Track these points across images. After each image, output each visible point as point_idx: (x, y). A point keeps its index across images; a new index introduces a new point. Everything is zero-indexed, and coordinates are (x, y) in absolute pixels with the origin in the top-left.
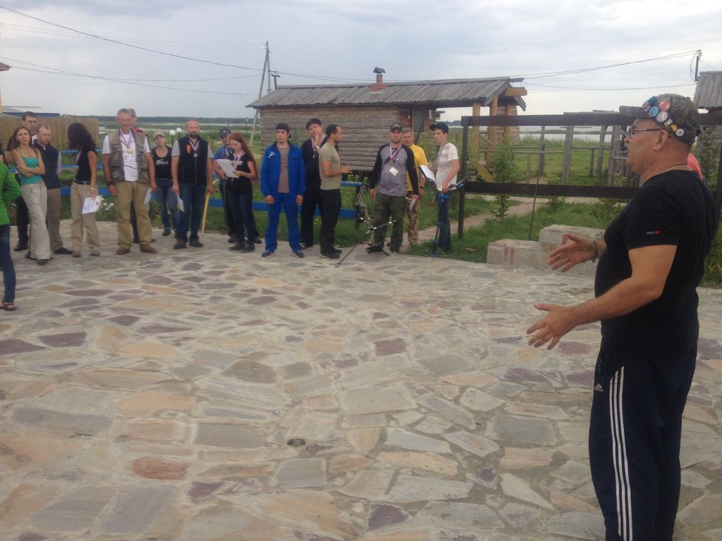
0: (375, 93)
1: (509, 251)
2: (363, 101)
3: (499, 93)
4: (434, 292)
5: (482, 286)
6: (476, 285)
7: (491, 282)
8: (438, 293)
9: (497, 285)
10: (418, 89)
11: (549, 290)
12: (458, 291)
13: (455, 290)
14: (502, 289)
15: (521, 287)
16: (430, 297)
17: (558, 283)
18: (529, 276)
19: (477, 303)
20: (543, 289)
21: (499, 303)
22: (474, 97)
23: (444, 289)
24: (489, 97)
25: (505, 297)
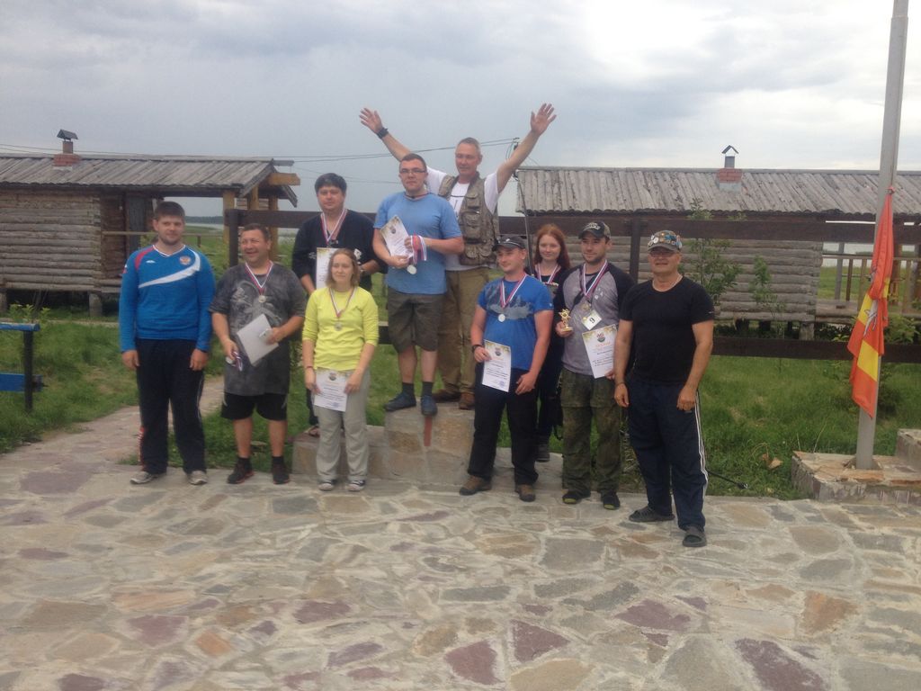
0: (62, 169)
2: (40, 180)
3: (261, 180)
4: (203, 573)
5: (300, 537)
6: (285, 536)
7: (314, 525)
8: (211, 575)
9: (327, 531)
10: (134, 167)
11: (423, 533)
12: (256, 561)
13: (248, 559)
14: (340, 541)
15: (373, 532)
16: (196, 590)
17: (431, 513)
18: (377, 499)
19: (303, 597)
20: (412, 530)
21: (348, 589)
22: (225, 183)
23: (223, 558)
24: (247, 185)
25: (352, 564)
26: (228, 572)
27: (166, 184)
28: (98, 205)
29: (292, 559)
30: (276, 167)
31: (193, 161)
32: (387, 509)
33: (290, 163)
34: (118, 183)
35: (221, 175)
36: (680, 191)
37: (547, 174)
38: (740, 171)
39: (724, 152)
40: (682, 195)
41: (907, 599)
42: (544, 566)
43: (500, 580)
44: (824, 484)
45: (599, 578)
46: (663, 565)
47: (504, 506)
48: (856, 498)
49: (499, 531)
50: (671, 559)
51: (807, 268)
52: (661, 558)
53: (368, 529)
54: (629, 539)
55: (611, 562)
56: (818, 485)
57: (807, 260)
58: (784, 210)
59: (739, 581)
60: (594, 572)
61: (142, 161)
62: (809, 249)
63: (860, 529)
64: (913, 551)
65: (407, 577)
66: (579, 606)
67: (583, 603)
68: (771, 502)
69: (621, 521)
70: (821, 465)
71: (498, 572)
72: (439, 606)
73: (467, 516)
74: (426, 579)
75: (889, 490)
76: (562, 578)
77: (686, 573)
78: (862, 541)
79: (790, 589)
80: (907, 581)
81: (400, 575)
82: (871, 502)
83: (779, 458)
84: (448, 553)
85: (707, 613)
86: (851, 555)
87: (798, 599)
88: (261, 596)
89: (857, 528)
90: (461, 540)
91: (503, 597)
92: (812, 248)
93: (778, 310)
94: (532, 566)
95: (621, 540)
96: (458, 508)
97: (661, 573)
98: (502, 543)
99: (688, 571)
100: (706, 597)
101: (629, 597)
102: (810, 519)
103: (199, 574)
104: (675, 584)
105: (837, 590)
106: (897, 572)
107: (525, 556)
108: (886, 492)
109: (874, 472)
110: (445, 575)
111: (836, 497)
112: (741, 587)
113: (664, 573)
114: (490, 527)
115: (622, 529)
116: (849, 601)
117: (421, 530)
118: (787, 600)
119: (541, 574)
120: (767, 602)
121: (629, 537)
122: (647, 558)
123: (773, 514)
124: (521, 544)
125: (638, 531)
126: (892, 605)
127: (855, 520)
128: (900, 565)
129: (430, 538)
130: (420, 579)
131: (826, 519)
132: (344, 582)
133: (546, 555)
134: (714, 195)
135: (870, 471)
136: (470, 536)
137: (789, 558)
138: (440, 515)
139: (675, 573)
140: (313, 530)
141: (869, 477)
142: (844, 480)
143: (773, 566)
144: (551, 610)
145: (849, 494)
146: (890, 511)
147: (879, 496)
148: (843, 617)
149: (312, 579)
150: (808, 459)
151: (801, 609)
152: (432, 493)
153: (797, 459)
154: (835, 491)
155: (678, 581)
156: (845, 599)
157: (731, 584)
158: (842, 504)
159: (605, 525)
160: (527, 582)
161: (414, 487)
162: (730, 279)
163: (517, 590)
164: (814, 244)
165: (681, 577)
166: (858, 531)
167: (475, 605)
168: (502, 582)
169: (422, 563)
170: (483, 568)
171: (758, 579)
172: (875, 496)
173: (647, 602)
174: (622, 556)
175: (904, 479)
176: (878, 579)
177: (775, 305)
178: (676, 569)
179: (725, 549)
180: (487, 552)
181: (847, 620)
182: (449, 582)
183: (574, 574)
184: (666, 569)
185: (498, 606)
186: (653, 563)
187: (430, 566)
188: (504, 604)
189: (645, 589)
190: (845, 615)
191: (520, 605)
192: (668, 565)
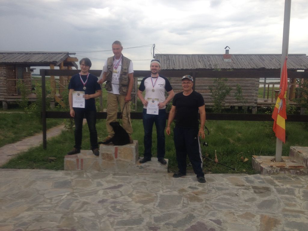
1: (80, 160)
3: (64, 60)
4: (20, 216)
5: (62, 199)
6: (56, 198)
7: (69, 193)
8: (22, 217)
9: (73, 196)
10: (18, 56)
11: (112, 194)
12: (42, 210)
13: (39, 209)
14: (78, 200)
15: (92, 195)
16: (14, 225)
17: (116, 185)
18: (96, 180)
19: (58, 227)
20: (108, 194)
21: (77, 222)
22: (50, 61)
23: (30, 209)
24: (58, 62)
25: (81, 210)
26: (30, 216)
27: (30, 62)
28: (5, 70)
29: (57, 209)
30: (69, 55)
31: (40, 54)
32: (99, 184)
33: (74, 54)
34: (12, 61)
35: (49, 58)
36: (211, 62)
37: (165, 57)
38: (231, 55)
39: (225, 48)
40: (211, 63)
41: (299, 217)
42: (158, 208)
43: (140, 215)
44: (264, 168)
45: (180, 212)
46: (205, 205)
47: (145, 181)
48: (276, 173)
49: (142, 192)
50: (208, 202)
51: (254, 88)
52: (204, 202)
53: (90, 194)
54: (192, 194)
55: (185, 205)
56: (262, 169)
57: (254, 85)
58: (246, 68)
59: (234, 211)
60: (178, 210)
61: (21, 54)
62: (255, 81)
63: (278, 186)
64: (299, 195)
65: (103, 215)
66: (171, 226)
67: (173, 224)
68: (245, 175)
69: (189, 186)
70: (262, 160)
71: (140, 211)
72: (114, 229)
73: (130, 186)
74: (110, 216)
75: (288, 170)
76: (165, 213)
77: (213, 208)
78: (280, 191)
79: (254, 214)
80: (298, 208)
81: (100, 215)
82: (282, 174)
83: (247, 158)
84: (121, 203)
85: (222, 227)
86: (276, 197)
87: (257, 218)
88: (41, 227)
89: (277, 185)
90: (127, 197)
91: (140, 223)
92: (256, 81)
93: (245, 103)
94: (154, 208)
95: (189, 194)
96: (127, 183)
97: (204, 209)
98: (143, 198)
99: (214, 207)
100: (222, 219)
101: (191, 221)
102: (260, 182)
103: (17, 217)
104: (209, 213)
105: (272, 213)
106: (294, 204)
107: (151, 203)
108: (287, 171)
109: (282, 163)
110: (118, 214)
111: (269, 173)
112: (235, 214)
113: (205, 209)
114: (139, 191)
115: (190, 189)
116: (277, 218)
117: (111, 193)
118: (253, 219)
119: (157, 211)
120: (245, 220)
121: (192, 193)
122: (199, 202)
123: (246, 181)
124: (150, 198)
125: (195, 190)
126: (294, 219)
127: (276, 182)
128: (295, 201)
129: (115, 197)
130: (108, 216)
131: (266, 182)
132: (76, 219)
133: (160, 202)
134: (222, 63)
135: (281, 163)
136: (130, 195)
137: (253, 200)
138: (120, 186)
139: (209, 208)
140: (68, 195)
141: (281, 165)
142: (272, 167)
143: (247, 204)
144: (160, 228)
145: (274, 172)
146: (289, 178)
147: (284, 172)
148: (275, 226)
149: (64, 218)
150: (258, 158)
151: (258, 223)
152: (118, 176)
153: (254, 159)
154: (269, 171)
155: (211, 212)
156: (275, 218)
157: (231, 213)
158: (271, 176)
159: (183, 188)
160: (151, 216)
161: (111, 174)
162: (228, 92)
163: (147, 220)
164: (256, 79)
165: (212, 210)
166: (278, 187)
167: (129, 227)
168: (141, 216)
169: (110, 208)
170: (134, 210)
171: (241, 210)
172: (283, 172)
173: (198, 222)
174: (189, 202)
175: (293, 166)
176: (287, 208)
177: (244, 101)
178: (210, 206)
179: (228, 197)
180: (136, 202)
181: (277, 228)
182: (120, 217)
183: (170, 211)
184: (206, 207)
185: (138, 228)
186: (201, 204)
187: (113, 210)
188: (141, 226)
189: (198, 216)
190: (276, 225)
191: (147, 227)
192: (207, 205)
